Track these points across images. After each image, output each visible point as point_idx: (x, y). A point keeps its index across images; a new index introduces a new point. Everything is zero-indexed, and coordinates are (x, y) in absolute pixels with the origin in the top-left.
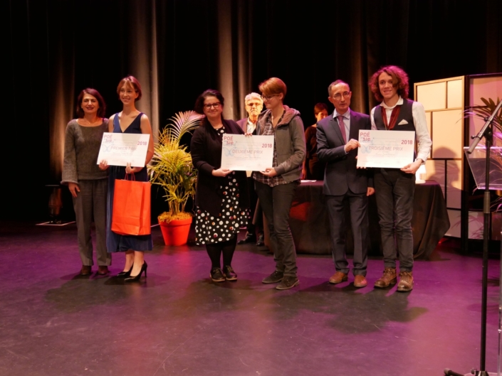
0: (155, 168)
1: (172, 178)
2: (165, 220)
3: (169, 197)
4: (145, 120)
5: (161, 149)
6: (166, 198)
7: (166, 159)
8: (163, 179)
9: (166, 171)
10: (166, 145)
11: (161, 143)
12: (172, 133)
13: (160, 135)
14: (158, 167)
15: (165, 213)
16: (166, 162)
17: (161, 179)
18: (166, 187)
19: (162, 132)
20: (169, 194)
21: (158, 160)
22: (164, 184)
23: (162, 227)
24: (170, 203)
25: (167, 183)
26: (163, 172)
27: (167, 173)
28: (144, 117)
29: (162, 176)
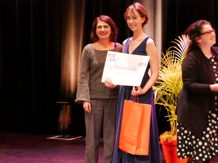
0: (158, 89)
1: (174, 99)
2: (167, 140)
3: (171, 117)
4: (150, 44)
5: (164, 70)
6: (168, 118)
7: (169, 80)
8: (165, 99)
9: (168, 92)
10: (168, 67)
11: (164, 65)
12: (175, 56)
13: (163, 57)
14: (161, 88)
15: (167, 132)
16: (169, 84)
17: (163, 100)
18: (168, 107)
19: (165, 54)
20: (170, 114)
21: (162, 81)
22: (166, 105)
23: (164, 147)
24: (171, 123)
25: (169, 103)
26: (166, 93)
27: (170, 94)
28: (150, 41)
29: (164, 97)
